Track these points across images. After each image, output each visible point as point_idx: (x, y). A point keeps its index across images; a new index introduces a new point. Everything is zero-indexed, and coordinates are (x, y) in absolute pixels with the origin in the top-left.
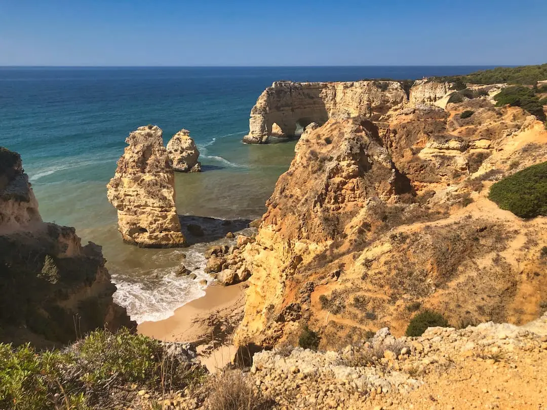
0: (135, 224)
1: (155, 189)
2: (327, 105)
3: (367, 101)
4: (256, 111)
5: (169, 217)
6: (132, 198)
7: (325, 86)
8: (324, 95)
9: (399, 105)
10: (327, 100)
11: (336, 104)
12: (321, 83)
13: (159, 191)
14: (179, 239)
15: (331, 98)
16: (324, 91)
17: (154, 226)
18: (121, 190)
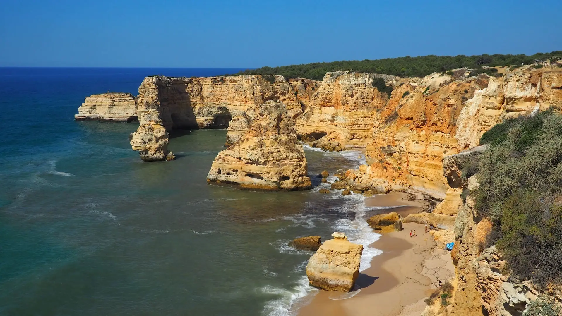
0: (281, 174)
1: (291, 145)
2: (193, 100)
3: (261, 93)
4: (149, 106)
5: (304, 165)
6: (274, 154)
7: (191, 81)
8: (189, 90)
9: (287, 96)
10: (192, 95)
11: (203, 99)
12: (187, 78)
13: (294, 147)
14: (308, 182)
15: (197, 93)
16: (190, 85)
17: (295, 173)
18: (264, 149)
